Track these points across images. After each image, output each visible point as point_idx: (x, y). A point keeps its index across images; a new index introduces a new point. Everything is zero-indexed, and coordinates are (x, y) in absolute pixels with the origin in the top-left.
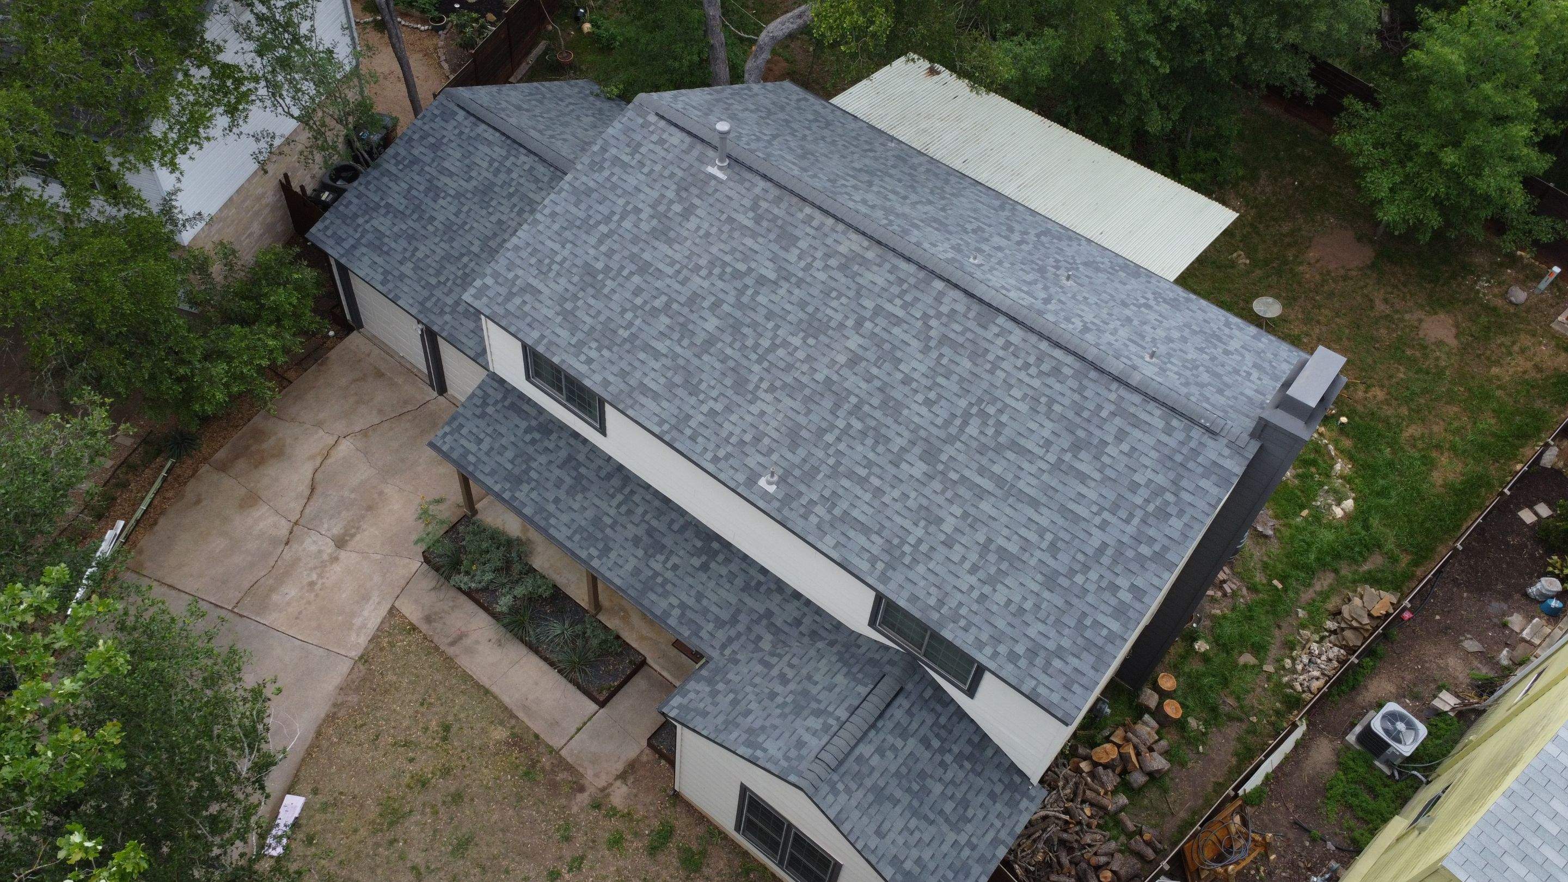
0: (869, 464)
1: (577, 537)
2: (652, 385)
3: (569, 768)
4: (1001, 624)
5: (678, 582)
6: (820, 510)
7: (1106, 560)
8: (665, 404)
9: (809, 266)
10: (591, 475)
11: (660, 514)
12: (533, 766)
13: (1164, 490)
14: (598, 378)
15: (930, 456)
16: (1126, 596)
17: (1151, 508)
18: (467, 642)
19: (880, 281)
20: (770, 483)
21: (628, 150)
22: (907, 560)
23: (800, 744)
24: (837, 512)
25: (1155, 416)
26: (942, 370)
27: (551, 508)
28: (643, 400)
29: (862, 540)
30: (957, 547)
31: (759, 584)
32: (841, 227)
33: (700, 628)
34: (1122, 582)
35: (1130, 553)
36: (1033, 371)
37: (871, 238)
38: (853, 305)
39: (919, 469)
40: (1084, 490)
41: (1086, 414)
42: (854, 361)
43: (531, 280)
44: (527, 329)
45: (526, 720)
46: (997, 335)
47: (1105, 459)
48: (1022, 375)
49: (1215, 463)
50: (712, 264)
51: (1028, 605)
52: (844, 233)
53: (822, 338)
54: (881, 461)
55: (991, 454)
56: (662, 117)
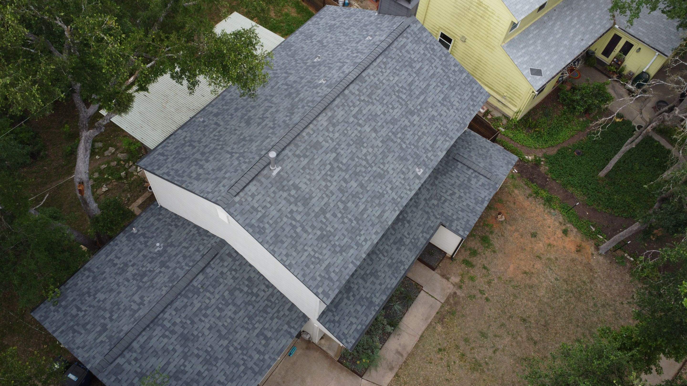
0: (414, 134)
1: (396, 275)
2: (379, 213)
3: (448, 299)
4: (464, 106)
5: (413, 234)
6: (429, 155)
7: (447, 71)
8: (387, 208)
9: (331, 139)
10: (371, 267)
11: (388, 239)
12: (450, 312)
13: (426, 47)
14: (374, 237)
15: (412, 113)
16: (457, 69)
17: (432, 53)
18: (400, 349)
19: (342, 113)
20: (420, 171)
21: (255, 213)
22: (446, 130)
23: (483, 185)
24: (430, 149)
25: (402, 41)
26: (381, 101)
27: (383, 287)
28: (385, 217)
29: (439, 143)
30: (442, 112)
31: (415, 202)
32: (315, 122)
33: (430, 226)
34: (453, 68)
35: (444, 63)
36: (384, 71)
37: (322, 112)
38: (352, 125)
39: (416, 118)
40: (425, 69)
41: (400, 60)
42: (374, 130)
43: (322, 268)
44: (347, 271)
45: (432, 318)
46: (369, 78)
47: (416, 59)
48: (386, 74)
49: (418, 30)
50: (324, 180)
51: (459, 97)
52: (318, 121)
53: (364, 140)
54: (413, 129)
55: (412, 93)
56: (238, 194)
